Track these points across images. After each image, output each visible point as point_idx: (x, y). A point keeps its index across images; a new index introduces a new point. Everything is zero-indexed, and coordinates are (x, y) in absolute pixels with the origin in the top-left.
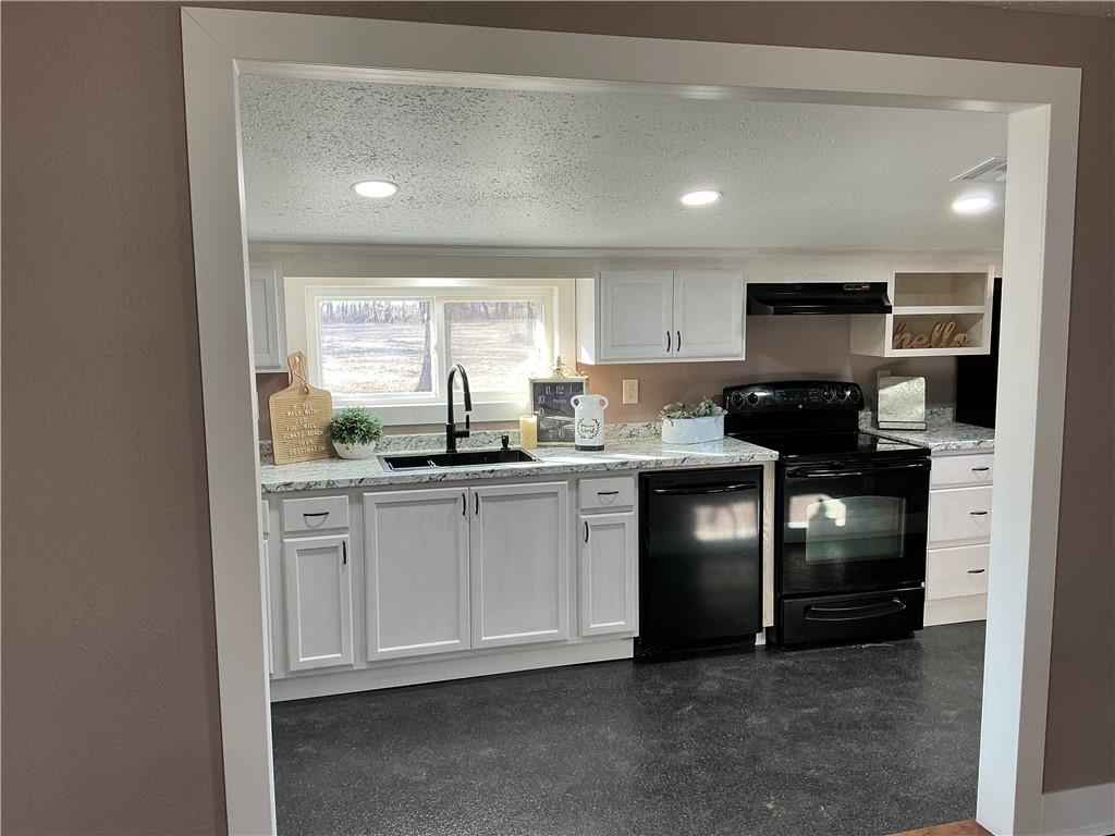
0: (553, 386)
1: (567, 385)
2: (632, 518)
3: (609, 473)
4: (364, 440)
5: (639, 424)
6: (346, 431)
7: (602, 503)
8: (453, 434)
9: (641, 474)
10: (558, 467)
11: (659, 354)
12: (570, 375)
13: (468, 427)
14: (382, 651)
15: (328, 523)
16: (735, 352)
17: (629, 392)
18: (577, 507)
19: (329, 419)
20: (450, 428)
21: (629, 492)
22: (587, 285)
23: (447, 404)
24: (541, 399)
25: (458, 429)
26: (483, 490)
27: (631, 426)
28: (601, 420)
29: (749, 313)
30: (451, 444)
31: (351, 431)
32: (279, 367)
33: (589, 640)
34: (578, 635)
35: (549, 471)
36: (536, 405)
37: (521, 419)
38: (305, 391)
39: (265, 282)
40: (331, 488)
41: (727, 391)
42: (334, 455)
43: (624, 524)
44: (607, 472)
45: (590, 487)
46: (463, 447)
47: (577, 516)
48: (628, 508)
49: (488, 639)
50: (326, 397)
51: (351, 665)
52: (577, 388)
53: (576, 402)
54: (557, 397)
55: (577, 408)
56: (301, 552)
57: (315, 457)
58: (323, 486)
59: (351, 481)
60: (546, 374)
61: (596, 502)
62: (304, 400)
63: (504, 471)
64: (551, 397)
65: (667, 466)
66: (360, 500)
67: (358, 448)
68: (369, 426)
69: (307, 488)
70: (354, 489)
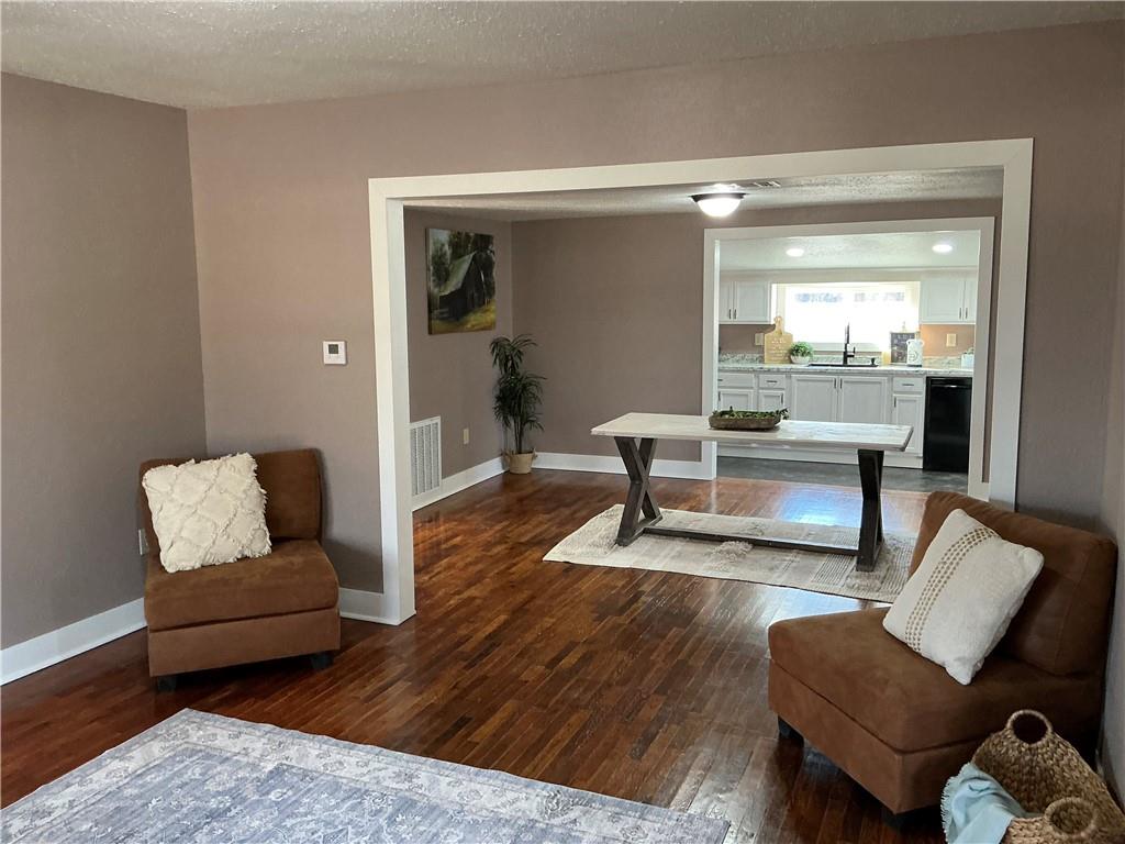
0: (901, 334)
2: (921, 399)
4: (802, 355)
5: (955, 358)
6: (797, 350)
7: (904, 389)
8: (846, 356)
9: (927, 378)
10: (884, 370)
11: (954, 320)
13: (854, 353)
15: (777, 385)
17: (950, 341)
18: (891, 390)
19: (791, 346)
20: (845, 353)
21: (921, 386)
22: (917, 285)
24: (896, 341)
25: (849, 354)
26: (845, 378)
27: (950, 358)
28: (920, 351)
30: (845, 361)
32: (767, 322)
35: (877, 372)
36: (892, 344)
37: (883, 351)
38: (781, 333)
39: (764, 286)
40: (779, 372)
42: (791, 362)
43: (917, 400)
44: (908, 374)
45: (899, 381)
46: (851, 362)
47: (891, 395)
48: (920, 393)
50: (790, 337)
52: (912, 336)
54: (902, 340)
55: (909, 346)
56: (766, 396)
57: (783, 362)
58: (776, 371)
59: (787, 370)
61: (901, 388)
62: (780, 337)
63: (855, 370)
64: (899, 340)
65: (940, 374)
66: (790, 377)
67: (800, 358)
68: (806, 349)
69: (769, 371)
70: (788, 373)
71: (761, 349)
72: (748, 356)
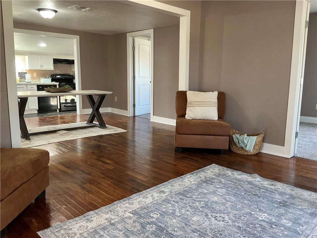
1: (24, 73)
9: (37, 85)
11: (40, 68)
16: (52, 68)
17: (35, 75)
22: (27, 57)
27: (35, 80)
28: (30, 78)
29: (54, 63)
34: (28, 109)
41: (51, 75)
53: (26, 75)
60: (20, 71)
61: (30, 89)
64: (21, 75)
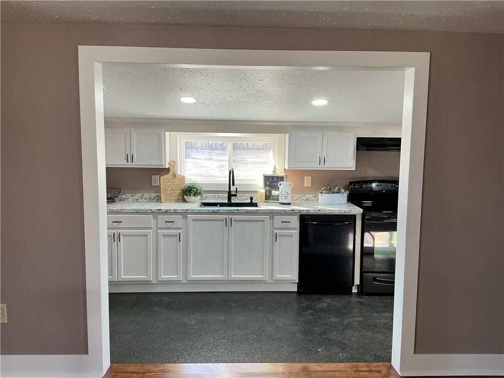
0: (273, 177)
1: (278, 177)
2: (296, 233)
3: (286, 214)
4: (195, 195)
5: (311, 195)
6: (189, 191)
7: (283, 225)
8: (230, 195)
9: (300, 215)
10: (265, 210)
11: (316, 166)
12: (280, 173)
13: (236, 192)
14: (193, 276)
15: (174, 225)
16: (350, 166)
17: (307, 181)
18: (273, 227)
19: (183, 186)
20: (229, 192)
21: (295, 222)
22: (286, 137)
23: (228, 183)
24: (268, 183)
25: (232, 193)
26: (234, 217)
27: (307, 196)
28: (289, 192)
29: (357, 150)
30: (229, 199)
31: (190, 191)
32: (163, 166)
33: (277, 282)
34: (272, 279)
35: (261, 212)
36: (265, 185)
37: (258, 190)
38: (174, 176)
39: (158, 133)
40: (175, 212)
41: (351, 183)
42: (185, 201)
43: (292, 235)
44: (286, 213)
45: (278, 219)
46: (234, 200)
47: (273, 231)
48: (295, 229)
49: (235, 276)
50: (183, 178)
51: (181, 281)
52: (282, 179)
53: (280, 184)
54: (274, 182)
55: (280, 187)
56: (164, 236)
57: (178, 201)
58: (172, 211)
59: (183, 210)
60: (270, 173)
61: (281, 225)
62: (174, 179)
63: (243, 210)
64: (272, 182)
65: (312, 212)
66: (186, 218)
67: (192, 198)
68: (197, 190)
69: (167, 212)
70: (185, 214)
71: (158, 189)
72: (147, 195)
